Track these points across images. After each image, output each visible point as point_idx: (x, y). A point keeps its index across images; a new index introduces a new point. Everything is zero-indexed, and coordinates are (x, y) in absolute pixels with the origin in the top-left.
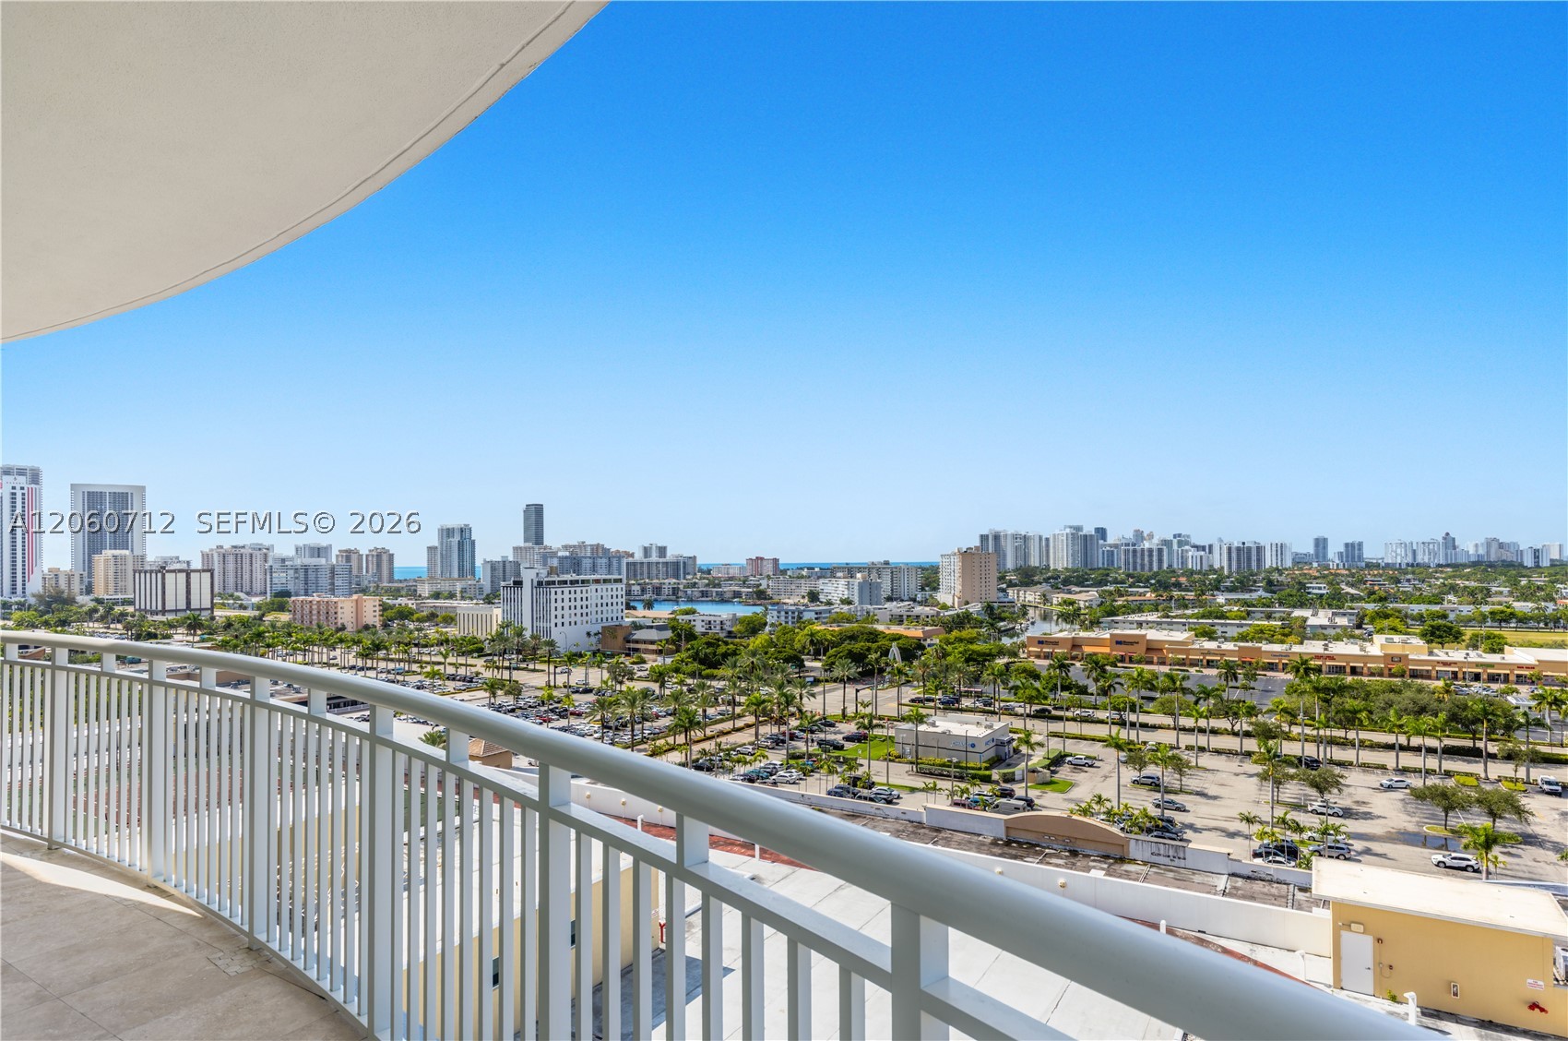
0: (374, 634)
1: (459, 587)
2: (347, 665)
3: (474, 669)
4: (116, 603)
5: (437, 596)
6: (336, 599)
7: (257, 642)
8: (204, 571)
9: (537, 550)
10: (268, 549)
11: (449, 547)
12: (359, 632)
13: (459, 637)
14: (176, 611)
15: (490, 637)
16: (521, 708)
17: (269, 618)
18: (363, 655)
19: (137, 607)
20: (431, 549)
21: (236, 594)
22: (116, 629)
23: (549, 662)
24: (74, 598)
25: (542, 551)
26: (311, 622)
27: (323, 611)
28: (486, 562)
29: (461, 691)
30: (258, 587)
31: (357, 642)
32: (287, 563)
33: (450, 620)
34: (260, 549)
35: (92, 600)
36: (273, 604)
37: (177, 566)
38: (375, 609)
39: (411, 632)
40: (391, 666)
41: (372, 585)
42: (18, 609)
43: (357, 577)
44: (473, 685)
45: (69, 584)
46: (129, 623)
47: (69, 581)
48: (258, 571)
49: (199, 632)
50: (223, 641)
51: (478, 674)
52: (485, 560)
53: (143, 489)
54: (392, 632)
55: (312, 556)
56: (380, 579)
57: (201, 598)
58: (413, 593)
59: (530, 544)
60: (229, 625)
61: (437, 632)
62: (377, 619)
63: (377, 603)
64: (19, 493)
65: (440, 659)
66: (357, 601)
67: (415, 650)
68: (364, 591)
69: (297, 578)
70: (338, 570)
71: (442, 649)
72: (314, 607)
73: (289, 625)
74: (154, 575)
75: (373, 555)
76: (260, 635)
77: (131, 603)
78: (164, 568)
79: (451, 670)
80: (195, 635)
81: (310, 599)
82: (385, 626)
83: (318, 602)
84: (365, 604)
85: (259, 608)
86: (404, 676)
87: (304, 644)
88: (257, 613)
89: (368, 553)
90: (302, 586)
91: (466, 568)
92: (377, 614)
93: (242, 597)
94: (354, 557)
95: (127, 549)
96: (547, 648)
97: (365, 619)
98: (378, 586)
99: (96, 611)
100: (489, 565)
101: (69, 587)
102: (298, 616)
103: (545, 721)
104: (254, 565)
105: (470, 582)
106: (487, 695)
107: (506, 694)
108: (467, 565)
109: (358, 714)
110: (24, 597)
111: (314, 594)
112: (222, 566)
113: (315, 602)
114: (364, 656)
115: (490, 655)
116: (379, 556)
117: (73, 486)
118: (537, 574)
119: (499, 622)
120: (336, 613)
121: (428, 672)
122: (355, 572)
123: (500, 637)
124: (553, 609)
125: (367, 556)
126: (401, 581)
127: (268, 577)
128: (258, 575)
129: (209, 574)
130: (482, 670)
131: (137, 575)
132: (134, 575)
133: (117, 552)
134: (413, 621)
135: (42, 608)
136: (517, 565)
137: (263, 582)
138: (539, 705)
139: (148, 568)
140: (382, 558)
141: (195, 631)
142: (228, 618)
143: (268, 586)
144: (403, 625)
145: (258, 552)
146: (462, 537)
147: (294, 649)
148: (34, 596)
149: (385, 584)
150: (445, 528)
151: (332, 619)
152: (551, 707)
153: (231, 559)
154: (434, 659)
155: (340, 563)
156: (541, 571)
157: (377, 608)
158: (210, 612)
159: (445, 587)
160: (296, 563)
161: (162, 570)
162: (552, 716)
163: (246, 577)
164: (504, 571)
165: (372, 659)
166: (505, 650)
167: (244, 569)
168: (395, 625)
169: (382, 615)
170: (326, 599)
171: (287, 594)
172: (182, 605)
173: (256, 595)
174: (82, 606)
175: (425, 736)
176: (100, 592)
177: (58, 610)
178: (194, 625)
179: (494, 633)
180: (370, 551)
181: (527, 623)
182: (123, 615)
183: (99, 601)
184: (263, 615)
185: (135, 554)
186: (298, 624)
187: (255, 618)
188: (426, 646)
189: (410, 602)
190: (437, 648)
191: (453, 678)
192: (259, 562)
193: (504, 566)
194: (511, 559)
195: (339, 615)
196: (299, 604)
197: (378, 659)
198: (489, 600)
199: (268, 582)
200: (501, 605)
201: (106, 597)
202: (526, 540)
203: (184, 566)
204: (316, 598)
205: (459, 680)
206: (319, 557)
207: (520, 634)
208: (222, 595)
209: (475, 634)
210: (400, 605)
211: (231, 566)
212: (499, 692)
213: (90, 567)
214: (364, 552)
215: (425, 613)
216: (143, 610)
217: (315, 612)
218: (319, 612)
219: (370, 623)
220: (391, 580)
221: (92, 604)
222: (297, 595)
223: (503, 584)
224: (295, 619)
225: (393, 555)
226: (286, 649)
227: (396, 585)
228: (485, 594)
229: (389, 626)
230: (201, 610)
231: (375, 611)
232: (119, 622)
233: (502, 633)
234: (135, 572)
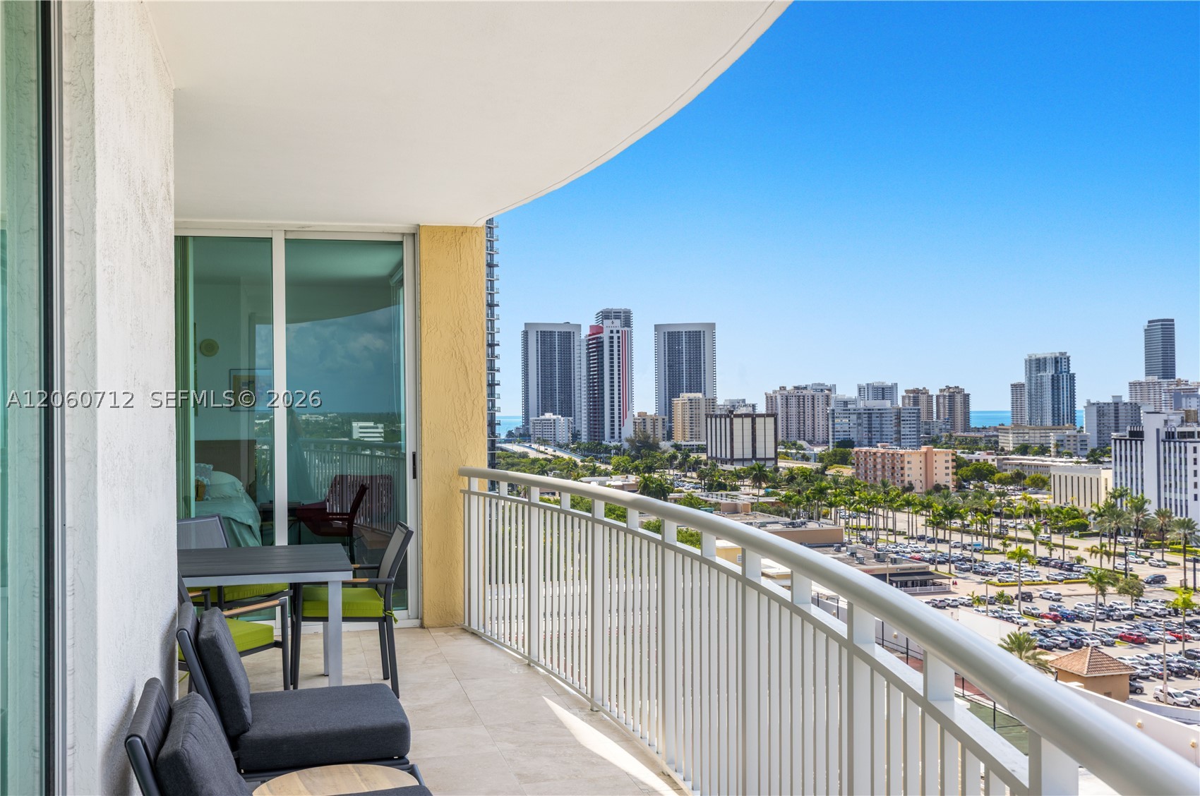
0: (946, 497)
1: (1053, 438)
2: (915, 535)
3: (1074, 554)
4: (691, 449)
5: (1024, 450)
6: (902, 451)
7: (819, 500)
8: (768, 415)
9: (1165, 387)
10: (830, 390)
11: (1040, 385)
12: (929, 493)
13: (1053, 508)
14: (743, 460)
15: (1096, 510)
16: (1141, 615)
17: (831, 472)
18: (933, 523)
19: (709, 455)
20: (1016, 388)
21: (800, 442)
22: (692, 478)
23: (1185, 552)
24: (658, 444)
25: (1173, 387)
26: (875, 479)
27: (888, 465)
28: (1090, 404)
29: (1056, 581)
30: (820, 435)
31: (927, 506)
32: (849, 406)
33: (1041, 484)
34: (822, 390)
35: (672, 446)
36: (835, 454)
37: (743, 410)
38: (947, 465)
39: (991, 497)
40: (967, 539)
41: (944, 434)
42: (617, 454)
43: (926, 423)
44: (1073, 575)
45: (654, 429)
46: (702, 472)
47: (654, 426)
48: (821, 416)
49: (764, 485)
50: (786, 496)
51: (1080, 560)
52: (1089, 402)
53: (712, 326)
54: (967, 496)
55: (876, 398)
56: (953, 427)
57: (766, 448)
58: (993, 446)
59: (1155, 379)
60: (791, 478)
61: (1025, 499)
62: (950, 478)
63: (950, 458)
64: (615, 336)
65: (1028, 535)
66: (926, 454)
67: (996, 521)
68: (935, 442)
69: (860, 425)
70: (904, 415)
71: (1032, 523)
72: (879, 460)
73: (851, 481)
74: (723, 420)
75: (944, 396)
76: (822, 491)
77: (703, 449)
78: (731, 412)
79: (1042, 552)
80: (760, 488)
81: (874, 450)
82: (960, 487)
83: (883, 454)
84: (935, 458)
85: (821, 460)
86: (983, 554)
87: (867, 505)
88: (819, 465)
89: (938, 393)
90: (865, 434)
91: (1063, 413)
92: (950, 471)
93: (805, 447)
94: (923, 398)
95: (701, 392)
96: (1182, 531)
97: (935, 478)
98: (951, 436)
99: (674, 457)
100: (1094, 409)
101: (654, 432)
102: (862, 471)
103: (1179, 639)
104: (816, 409)
105: (1068, 432)
106: (1093, 590)
107: (1119, 593)
108: (1065, 409)
109: (929, 598)
110: (620, 441)
111: (879, 445)
112: (785, 409)
113: (879, 455)
114: (936, 525)
115: (1096, 535)
116: (952, 397)
117: (657, 327)
118: (1166, 422)
119: (1110, 490)
120: (902, 469)
121: (1013, 553)
122: (924, 418)
123: (1110, 511)
124: (1190, 473)
125: (938, 397)
126: (978, 430)
127: (830, 423)
128: (820, 421)
129: (773, 419)
130: (1086, 555)
131: (709, 420)
132: (707, 420)
133: (692, 395)
134: (994, 483)
135: (633, 453)
136: (1135, 408)
137: (825, 429)
138: (1170, 613)
139: (718, 412)
140: (956, 399)
141: (760, 484)
142: (791, 470)
143: (831, 433)
144: (982, 487)
145: (820, 394)
146: (1056, 370)
147: (856, 510)
148: (627, 440)
149: (959, 434)
150: (1034, 358)
151: (898, 476)
152: (1188, 619)
153: (793, 401)
154: (1021, 535)
155: (907, 407)
156: (1171, 417)
157: (950, 464)
158: (773, 462)
159: (1034, 438)
160: (858, 407)
161: (730, 414)
162: (1188, 631)
163: (809, 422)
164: (1117, 417)
165: (945, 529)
166: (1118, 529)
167: (806, 414)
168: (971, 487)
169: (955, 474)
170: (891, 451)
171: (848, 443)
172: (748, 455)
173: (818, 444)
174: (664, 452)
175: (1009, 636)
176: (679, 439)
177: (645, 456)
178: (759, 477)
179: (1101, 504)
180: (941, 391)
181: (1150, 493)
182: (698, 462)
183: (677, 447)
184: (825, 468)
185: (708, 397)
186: (861, 480)
187: (817, 471)
188: (1010, 517)
189: (990, 458)
190: (1024, 521)
191: (1045, 562)
192: (821, 406)
193: (1117, 410)
194: (1126, 399)
195: (906, 472)
196: (862, 456)
197: (951, 530)
198: (1095, 457)
199: (830, 430)
200: (1112, 465)
201: (684, 443)
202: (1148, 374)
203: (750, 410)
204: (880, 449)
205: (1054, 567)
206: (883, 399)
207: (1139, 507)
208: (785, 443)
209: (1076, 504)
210: (977, 460)
211: (793, 410)
212: (1110, 589)
213: (670, 412)
214: (934, 392)
215: (1008, 473)
216: (714, 458)
217: (879, 466)
218: (883, 467)
219: (942, 483)
220: (967, 428)
221: (672, 451)
222: (860, 446)
223: (1114, 435)
224: (858, 474)
225: (968, 395)
226: (849, 510)
227: (973, 434)
228: (1089, 449)
229: (964, 487)
230: (765, 459)
231: (947, 468)
232: (694, 470)
233: (1114, 506)
234: (707, 416)
